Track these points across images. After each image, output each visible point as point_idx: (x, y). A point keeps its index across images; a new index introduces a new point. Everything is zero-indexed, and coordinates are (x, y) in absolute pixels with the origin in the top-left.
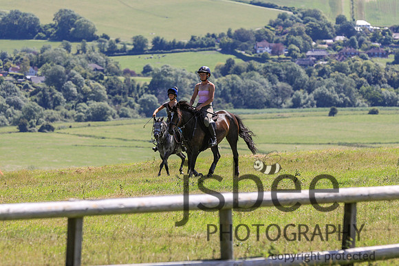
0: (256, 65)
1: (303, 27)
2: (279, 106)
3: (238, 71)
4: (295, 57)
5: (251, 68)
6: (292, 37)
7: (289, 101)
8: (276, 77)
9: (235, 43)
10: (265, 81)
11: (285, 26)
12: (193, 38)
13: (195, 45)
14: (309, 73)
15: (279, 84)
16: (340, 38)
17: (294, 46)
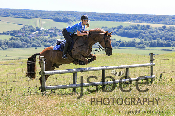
0: (18, 38)
1: (29, 29)
2: (24, 47)
3: (14, 39)
4: (27, 36)
5: (17, 39)
6: (26, 32)
7: (26, 46)
9: (13, 33)
10: (21, 41)
11: (25, 29)
12: (4, 32)
13: (4, 34)
14: (30, 40)
15: (24, 42)
16: (37, 32)
17: (27, 34)
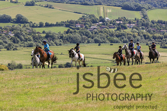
0: (76, 30)
1: (90, 20)
2: (83, 43)
3: (71, 32)
4: (87, 28)
5: (75, 32)
6: (86, 22)
7: (86, 41)
8: (82, 34)
9: (69, 24)
10: (79, 35)
11: (84, 19)
12: (57, 23)
13: (58, 25)
14: (92, 33)
15: (84, 36)
16: (101, 23)
17: (87, 25)
